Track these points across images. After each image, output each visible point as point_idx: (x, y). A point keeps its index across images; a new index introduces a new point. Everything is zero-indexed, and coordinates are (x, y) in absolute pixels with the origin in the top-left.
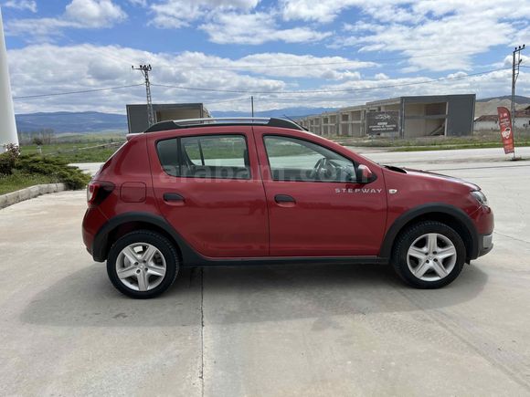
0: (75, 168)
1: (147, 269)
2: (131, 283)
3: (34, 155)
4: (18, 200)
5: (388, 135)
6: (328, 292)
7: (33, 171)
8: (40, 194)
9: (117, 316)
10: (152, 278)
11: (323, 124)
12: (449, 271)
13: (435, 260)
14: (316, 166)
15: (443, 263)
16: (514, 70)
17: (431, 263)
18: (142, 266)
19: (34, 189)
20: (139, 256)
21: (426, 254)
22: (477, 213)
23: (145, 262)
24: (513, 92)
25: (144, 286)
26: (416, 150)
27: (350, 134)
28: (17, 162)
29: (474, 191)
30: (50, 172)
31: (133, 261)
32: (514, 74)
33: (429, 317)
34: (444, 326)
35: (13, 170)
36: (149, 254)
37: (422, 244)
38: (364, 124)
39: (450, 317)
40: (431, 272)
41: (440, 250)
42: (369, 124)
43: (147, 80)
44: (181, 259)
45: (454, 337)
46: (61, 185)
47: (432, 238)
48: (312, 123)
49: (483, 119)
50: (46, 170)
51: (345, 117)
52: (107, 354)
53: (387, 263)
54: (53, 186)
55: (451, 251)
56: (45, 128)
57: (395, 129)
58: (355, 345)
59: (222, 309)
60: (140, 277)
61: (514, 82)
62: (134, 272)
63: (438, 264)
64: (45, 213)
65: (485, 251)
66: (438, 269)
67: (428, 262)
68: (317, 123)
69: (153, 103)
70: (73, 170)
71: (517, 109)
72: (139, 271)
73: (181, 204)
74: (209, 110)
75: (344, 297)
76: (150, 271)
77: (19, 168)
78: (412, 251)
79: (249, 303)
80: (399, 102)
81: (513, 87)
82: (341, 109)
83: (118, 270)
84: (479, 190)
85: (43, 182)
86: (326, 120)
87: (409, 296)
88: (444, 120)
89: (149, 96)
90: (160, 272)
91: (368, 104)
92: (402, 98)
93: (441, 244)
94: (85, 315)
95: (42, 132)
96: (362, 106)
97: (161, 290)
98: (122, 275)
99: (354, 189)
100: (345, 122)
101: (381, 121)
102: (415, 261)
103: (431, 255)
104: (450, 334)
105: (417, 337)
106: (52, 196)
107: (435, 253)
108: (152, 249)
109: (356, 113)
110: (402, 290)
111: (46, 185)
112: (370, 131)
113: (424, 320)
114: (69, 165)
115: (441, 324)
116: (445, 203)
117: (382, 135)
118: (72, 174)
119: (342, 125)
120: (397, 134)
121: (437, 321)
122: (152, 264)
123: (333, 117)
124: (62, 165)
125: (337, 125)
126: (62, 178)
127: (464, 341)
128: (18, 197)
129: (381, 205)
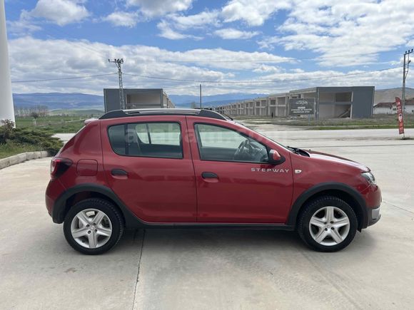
0: (57, 139)
1: (96, 230)
2: (83, 242)
3: (25, 129)
4: (9, 164)
5: (306, 116)
6: (244, 253)
7: (23, 141)
8: (27, 160)
9: (69, 270)
10: (101, 238)
11: (256, 107)
12: (344, 238)
13: (333, 228)
14: (240, 146)
15: (339, 232)
16: (404, 69)
17: (329, 231)
18: (93, 227)
19: (22, 155)
20: (90, 220)
21: (325, 223)
22: (368, 190)
23: (95, 224)
24: (404, 85)
25: (93, 244)
26: (327, 129)
27: (277, 115)
28: (11, 134)
29: (365, 172)
30: (37, 142)
31: (85, 224)
32: (404, 72)
33: (325, 279)
34: (337, 287)
35: (8, 140)
36: (99, 218)
37: (322, 214)
38: (287, 108)
39: (342, 279)
40: (329, 238)
41: (336, 220)
42: (291, 108)
43: (120, 70)
44: (124, 223)
45: (345, 298)
46: (45, 153)
47: (330, 210)
48: (247, 106)
49: (380, 105)
50: (34, 140)
51: (273, 102)
52: (54, 306)
53: (293, 230)
54: (38, 153)
55: (345, 221)
56: (41, 105)
57: (312, 113)
58: (261, 303)
59: (156, 266)
60: (90, 236)
61: (404, 78)
62: (86, 233)
63: (335, 232)
64: (29, 176)
65: (374, 221)
66: (335, 236)
67: (326, 229)
68: (251, 106)
69: (124, 87)
70: (56, 141)
71: (407, 98)
72: (89, 232)
73: (126, 178)
74: (168, 94)
75: (257, 258)
76: (99, 232)
77: (13, 138)
78: (314, 221)
79: (179, 261)
80: (315, 91)
81: (404, 82)
82: (270, 96)
83: (73, 231)
84: (369, 171)
85: (30, 150)
86: (258, 104)
87: (310, 258)
88: (350, 105)
89: (121, 82)
90: (107, 233)
91: (291, 92)
92: (318, 88)
93: (337, 215)
94: (43, 269)
95: (39, 108)
96: (287, 94)
97: (107, 248)
98: (76, 234)
99: (266, 169)
100: (272, 106)
101: (300, 105)
102: (316, 229)
103: (329, 224)
104: (341, 295)
105: (314, 297)
106: (36, 161)
107: (332, 222)
108: (101, 214)
109: (282, 99)
110: (305, 253)
111: (32, 153)
112: (292, 113)
113: (321, 281)
114: (53, 136)
115: (334, 285)
116: (341, 182)
117: (302, 116)
118: (54, 143)
119: (271, 107)
120: (313, 116)
121: (332, 282)
122: (101, 227)
123: (264, 102)
124: (46, 136)
125: (267, 107)
126: (46, 147)
127: (352, 302)
128: (9, 162)
129: (288, 182)
